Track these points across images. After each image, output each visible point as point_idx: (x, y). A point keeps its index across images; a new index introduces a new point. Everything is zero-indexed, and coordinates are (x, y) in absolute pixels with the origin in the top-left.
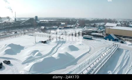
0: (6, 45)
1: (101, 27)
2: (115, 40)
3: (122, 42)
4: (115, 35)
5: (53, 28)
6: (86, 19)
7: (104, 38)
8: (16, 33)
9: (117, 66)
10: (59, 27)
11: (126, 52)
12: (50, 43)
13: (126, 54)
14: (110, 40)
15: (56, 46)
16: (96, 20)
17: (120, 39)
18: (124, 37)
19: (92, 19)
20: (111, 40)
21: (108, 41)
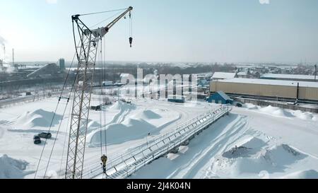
0: (28, 112)
1: (204, 81)
2: (227, 102)
3: (239, 105)
4: (227, 94)
5: (104, 85)
6: (172, 66)
7: (207, 100)
8: (28, 94)
9: (221, 134)
10: (116, 83)
11: (241, 118)
12: (107, 109)
13: (240, 120)
14: (217, 103)
15: (120, 114)
16: (195, 67)
17: (235, 100)
18: (244, 96)
19: (187, 64)
20: (220, 101)
21: (213, 104)
